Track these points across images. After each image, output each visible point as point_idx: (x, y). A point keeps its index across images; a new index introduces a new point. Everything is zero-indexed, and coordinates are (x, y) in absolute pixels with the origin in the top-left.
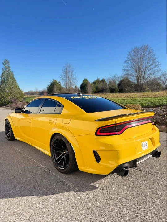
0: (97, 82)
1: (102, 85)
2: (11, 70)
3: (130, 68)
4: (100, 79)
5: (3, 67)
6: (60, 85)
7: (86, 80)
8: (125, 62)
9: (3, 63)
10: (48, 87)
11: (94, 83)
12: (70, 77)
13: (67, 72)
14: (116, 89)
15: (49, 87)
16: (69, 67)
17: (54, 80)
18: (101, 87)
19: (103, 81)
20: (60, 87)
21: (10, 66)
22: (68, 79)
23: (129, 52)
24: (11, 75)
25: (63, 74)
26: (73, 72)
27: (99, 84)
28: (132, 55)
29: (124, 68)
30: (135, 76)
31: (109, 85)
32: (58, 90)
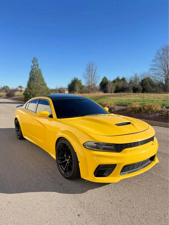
0: (117, 80)
1: (123, 84)
2: (39, 68)
3: (158, 67)
4: (121, 78)
5: (32, 65)
6: (81, 83)
7: (105, 78)
8: (154, 61)
9: (32, 61)
10: (68, 85)
11: (114, 82)
12: (93, 75)
13: (90, 70)
14: (139, 89)
15: (70, 84)
16: (92, 65)
17: (75, 78)
18: (121, 86)
19: (123, 79)
20: (81, 85)
21: (38, 63)
22: (90, 76)
23: (158, 51)
24: (39, 72)
25: (86, 73)
26: (97, 70)
27: (119, 83)
28: (161, 53)
29: (151, 67)
30: (163, 75)
31: (129, 84)
32: (79, 89)
